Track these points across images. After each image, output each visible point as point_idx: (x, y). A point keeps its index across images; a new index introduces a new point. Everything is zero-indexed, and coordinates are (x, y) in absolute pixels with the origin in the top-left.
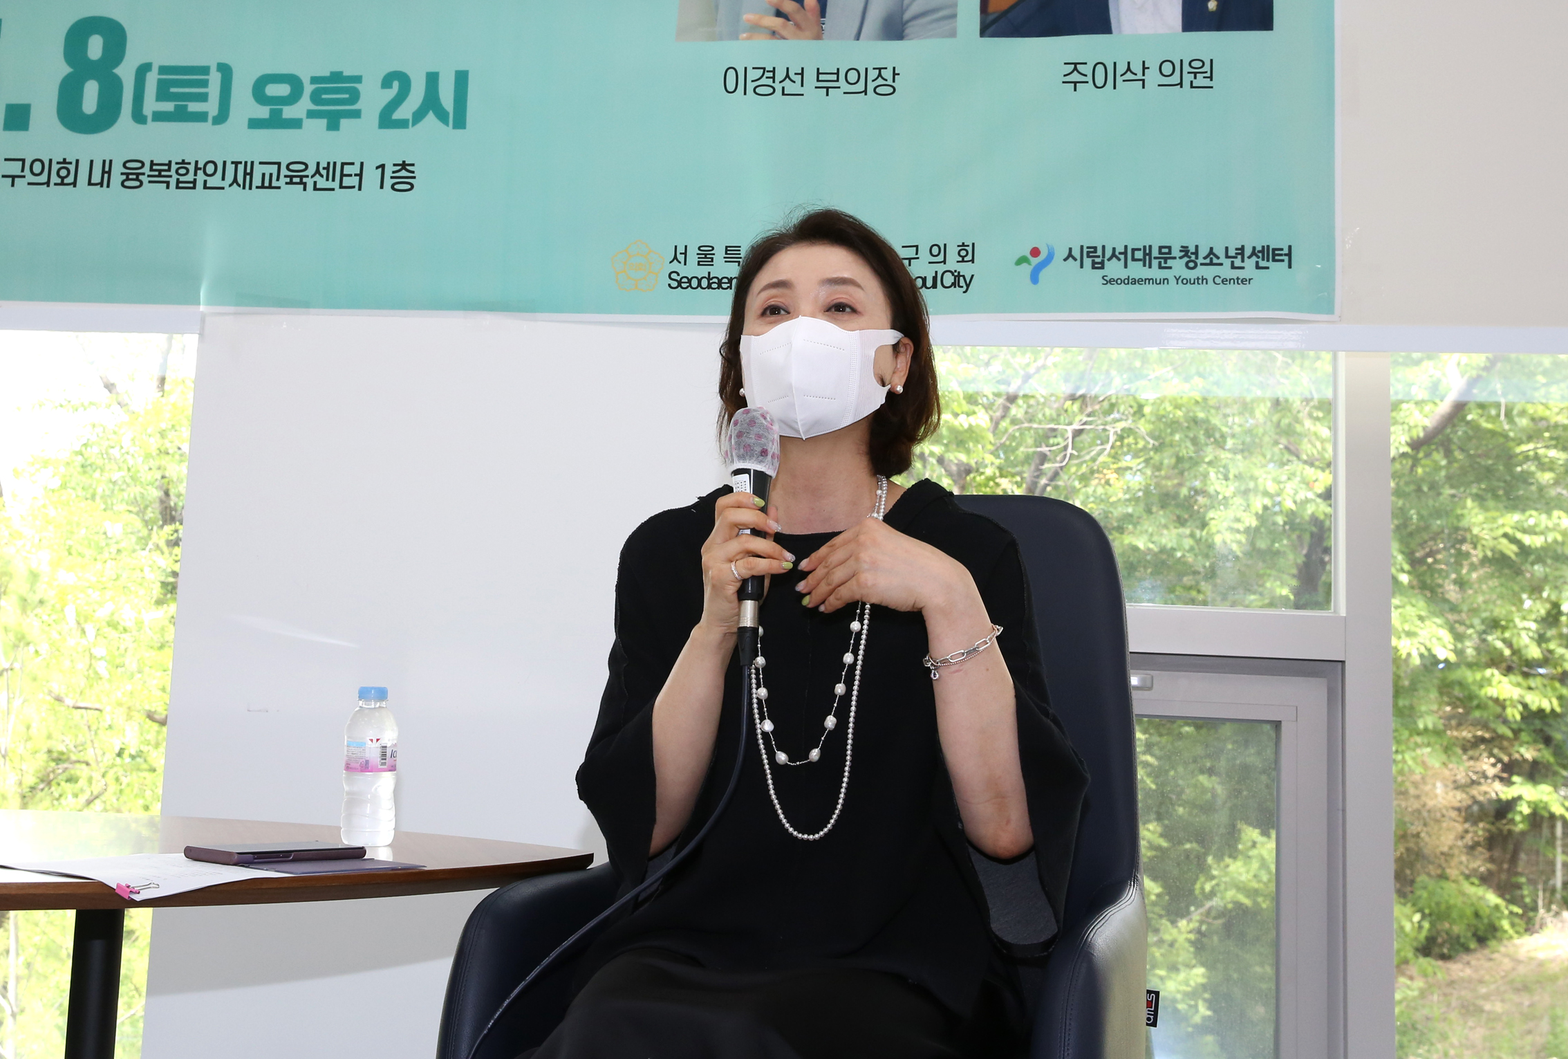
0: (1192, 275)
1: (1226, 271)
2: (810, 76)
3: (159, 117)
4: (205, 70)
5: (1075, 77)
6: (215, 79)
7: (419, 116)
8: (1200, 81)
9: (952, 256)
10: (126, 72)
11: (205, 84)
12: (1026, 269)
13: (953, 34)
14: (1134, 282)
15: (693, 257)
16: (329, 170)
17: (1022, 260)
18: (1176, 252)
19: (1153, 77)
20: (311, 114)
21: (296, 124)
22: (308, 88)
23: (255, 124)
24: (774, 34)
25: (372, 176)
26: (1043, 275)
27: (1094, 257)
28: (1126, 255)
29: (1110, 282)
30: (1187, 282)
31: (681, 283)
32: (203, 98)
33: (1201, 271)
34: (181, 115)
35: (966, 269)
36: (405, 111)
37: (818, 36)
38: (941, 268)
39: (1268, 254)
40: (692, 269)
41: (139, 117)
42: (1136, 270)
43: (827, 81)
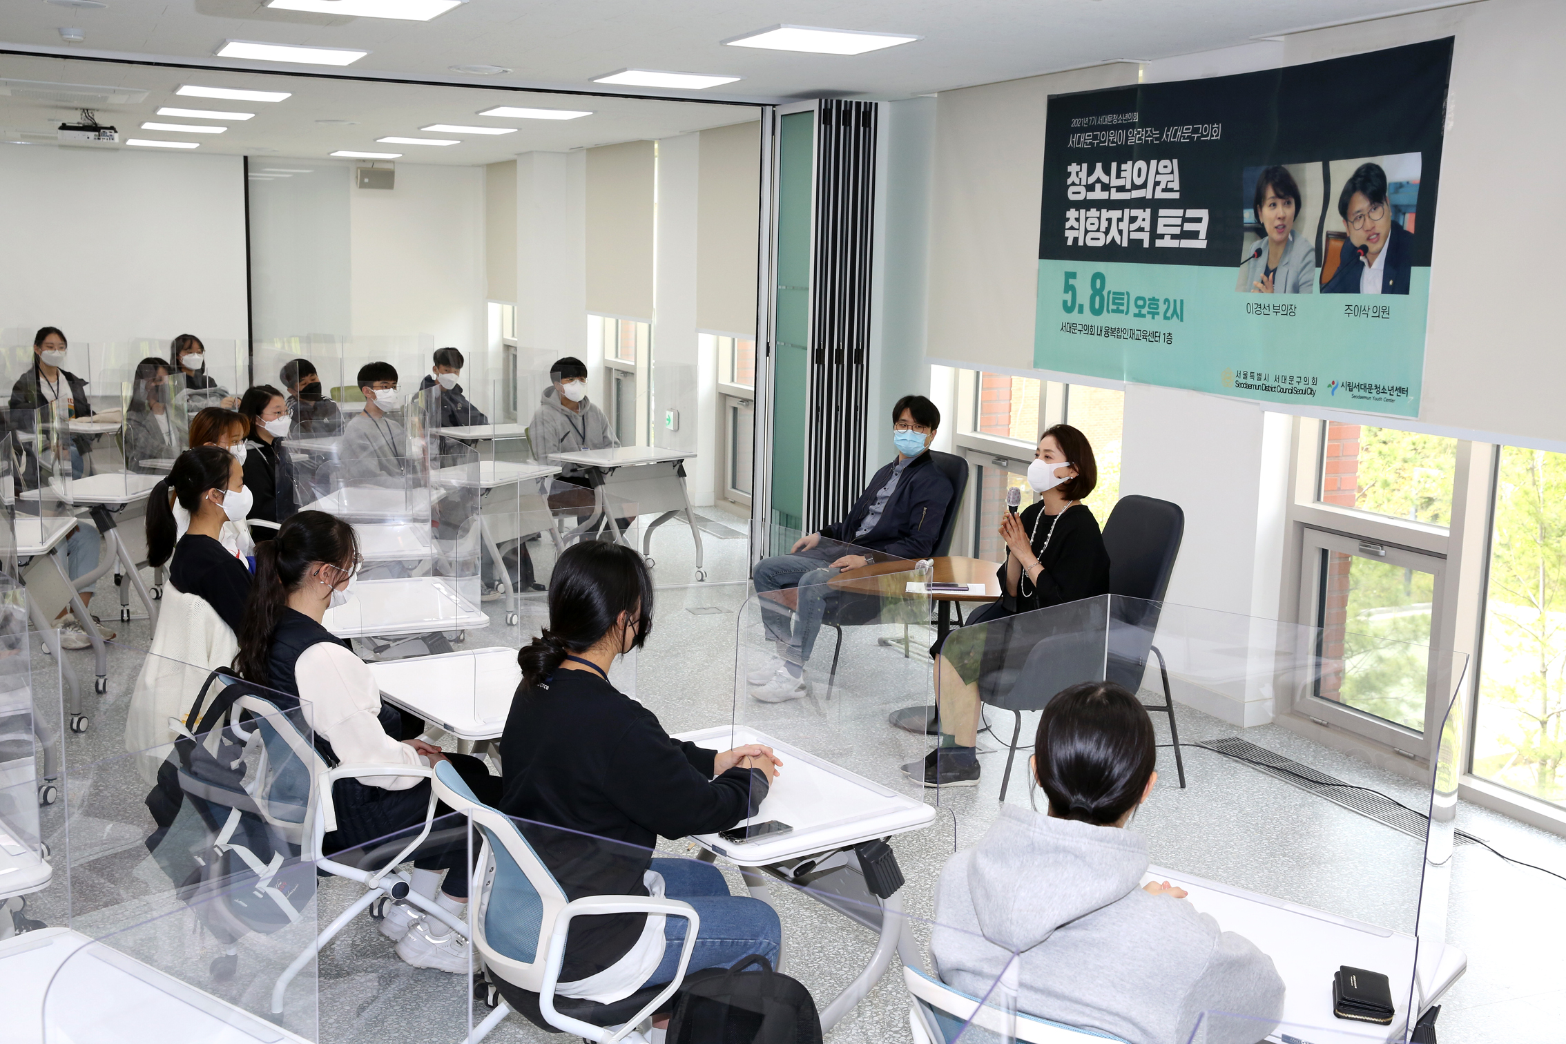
0: (1378, 396)
1: (1388, 396)
2: (1271, 307)
3: (1113, 311)
4: (1123, 294)
5: (1349, 311)
6: (1126, 297)
7: (1172, 316)
8: (1385, 316)
9: (1311, 382)
10: (1105, 293)
11: (1123, 299)
12: (1330, 389)
13: (1311, 292)
14: (1361, 398)
15: (1242, 376)
16: (1152, 334)
17: (1329, 386)
18: (1373, 387)
19: (1371, 313)
20: (1149, 313)
21: (1144, 316)
22: (1148, 303)
23: (1135, 315)
24: (1260, 291)
25: (1162, 336)
26: (1336, 392)
27: (1349, 386)
28: (1358, 386)
29: (1354, 397)
30: (1376, 399)
31: (1239, 385)
32: (1123, 304)
33: (1382, 395)
34: (1118, 311)
35: (1314, 387)
36: (1169, 314)
37: (1273, 292)
38: (1307, 386)
39: (1402, 390)
40: (1242, 381)
41: (1108, 311)
42: (1362, 393)
43: (1277, 308)
